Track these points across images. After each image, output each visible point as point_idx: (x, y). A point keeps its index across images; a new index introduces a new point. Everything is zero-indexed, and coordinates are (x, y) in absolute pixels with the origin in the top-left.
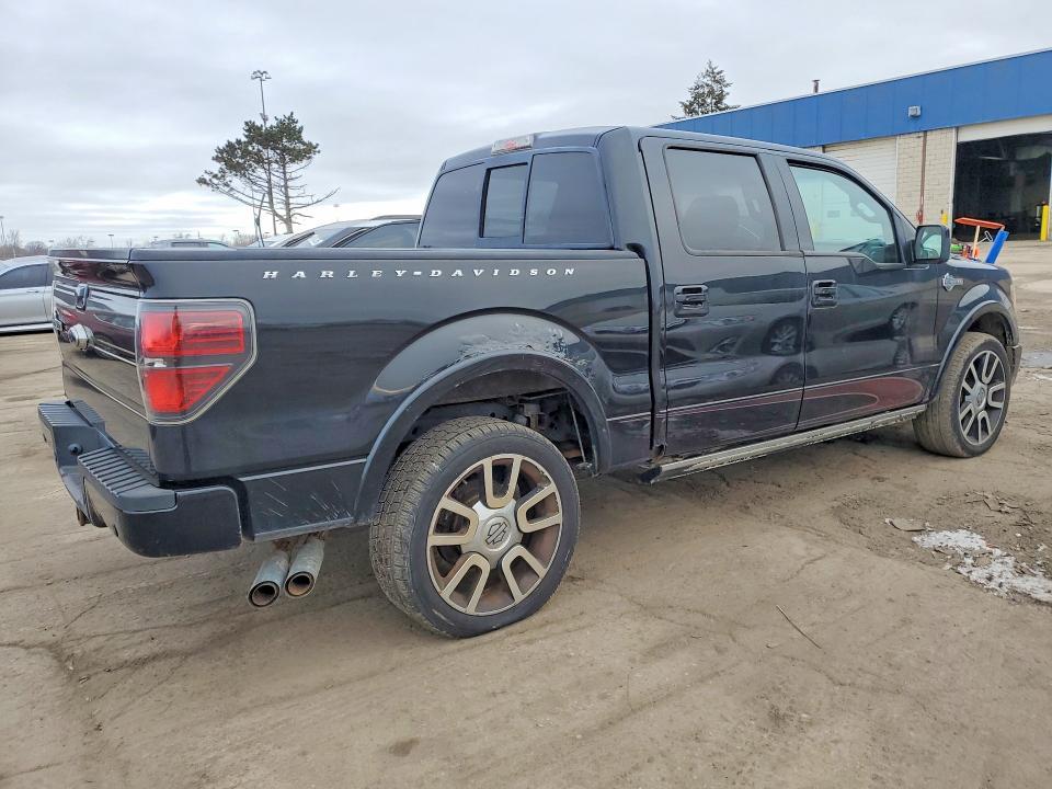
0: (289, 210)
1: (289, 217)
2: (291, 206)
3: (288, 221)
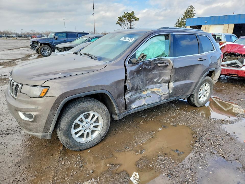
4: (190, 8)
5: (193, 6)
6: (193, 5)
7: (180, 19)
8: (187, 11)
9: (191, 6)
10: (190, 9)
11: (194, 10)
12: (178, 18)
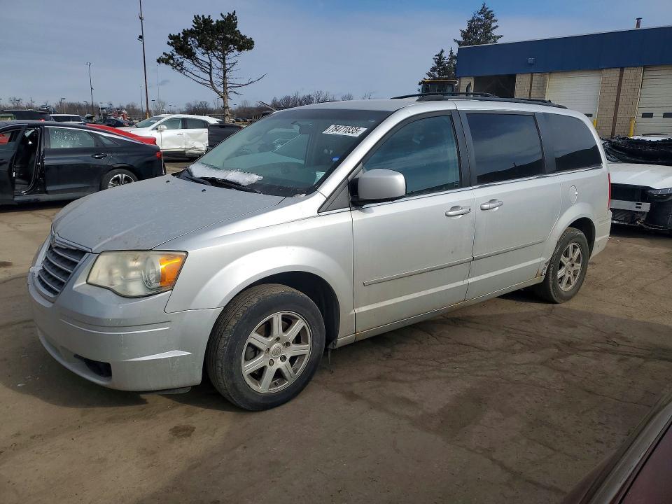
0: (225, 88)
1: (225, 92)
2: (228, 85)
3: (224, 96)
4: (480, 16)
5: (491, 11)
6: (490, 7)
7: (446, 55)
8: (470, 27)
9: (483, 11)
10: (479, 20)
11: (493, 25)
12: (438, 52)
